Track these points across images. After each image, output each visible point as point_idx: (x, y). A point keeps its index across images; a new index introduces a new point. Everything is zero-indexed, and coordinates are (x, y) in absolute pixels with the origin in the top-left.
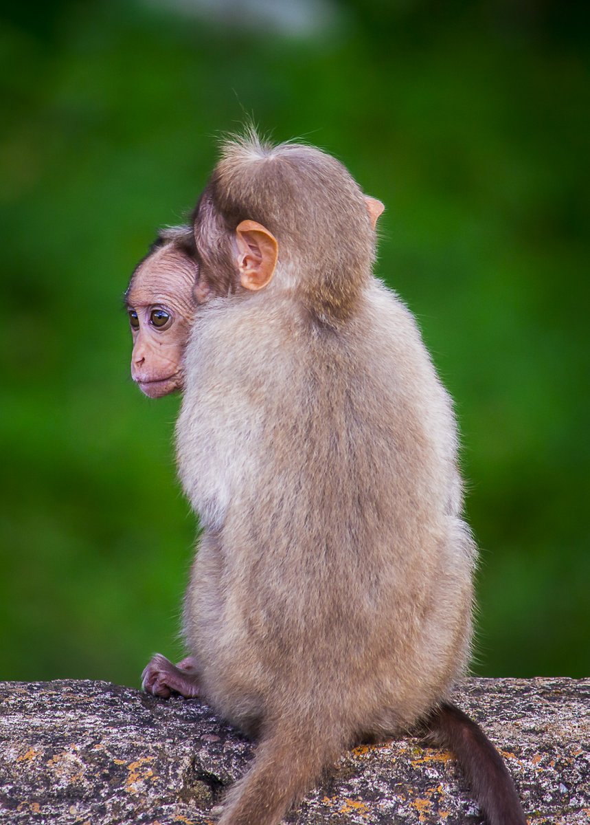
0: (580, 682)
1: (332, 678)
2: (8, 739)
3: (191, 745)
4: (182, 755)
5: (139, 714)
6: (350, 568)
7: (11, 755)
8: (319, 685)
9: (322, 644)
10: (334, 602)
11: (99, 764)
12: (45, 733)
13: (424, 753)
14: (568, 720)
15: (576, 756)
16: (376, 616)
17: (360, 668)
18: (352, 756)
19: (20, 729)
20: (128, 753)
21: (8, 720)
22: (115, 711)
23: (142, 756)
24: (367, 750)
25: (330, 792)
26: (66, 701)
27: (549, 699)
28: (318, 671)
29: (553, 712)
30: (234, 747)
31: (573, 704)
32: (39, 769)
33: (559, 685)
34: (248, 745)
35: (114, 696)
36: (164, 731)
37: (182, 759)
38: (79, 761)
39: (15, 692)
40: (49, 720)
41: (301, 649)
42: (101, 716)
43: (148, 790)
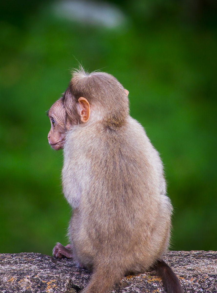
0: (207, 252)
1: (117, 252)
2: (4, 274)
3: (69, 276)
4: (66, 279)
5: (51, 265)
6: (123, 212)
7: (5, 279)
8: (112, 254)
9: (114, 240)
10: (118, 225)
11: (37, 282)
12: (17, 272)
13: (152, 278)
14: (203, 266)
15: (206, 279)
16: (134, 230)
17: (127, 249)
18: (127, 279)
19: (8, 270)
20: (47, 279)
21: (4, 267)
22: (42, 264)
23: (52, 279)
24: (132, 277)
25: (119, 292)
26: (25, 260)
27: (196, 258)
28: (112, 250)
29: (198, 263)
30: (85, 276)
31: (205, 260)
32: (15, 284)
33: (200, 253)
34: (89, 275)
35: (42, 258)
36: (60, 271)
37: (66, 280)
38: (29, 281)
39: (7, 257)
40: (19, 267)
41: (106, 242)
42: (37, 266)
43: (54, 291)
